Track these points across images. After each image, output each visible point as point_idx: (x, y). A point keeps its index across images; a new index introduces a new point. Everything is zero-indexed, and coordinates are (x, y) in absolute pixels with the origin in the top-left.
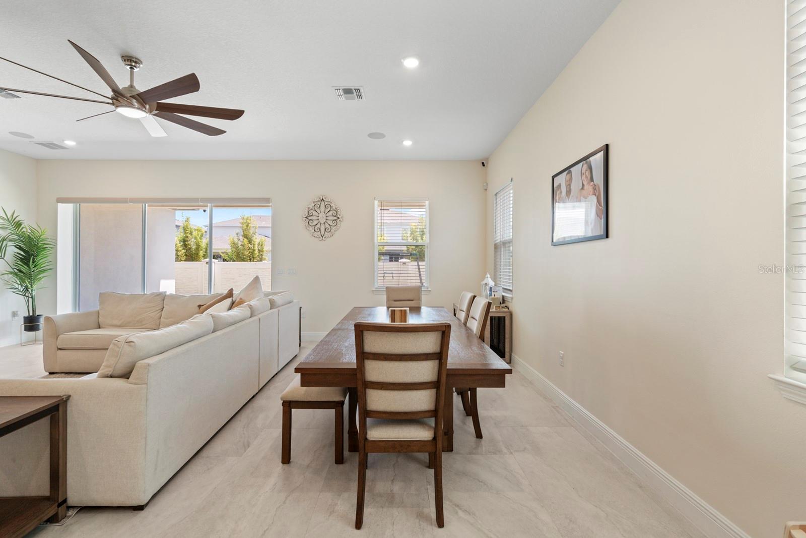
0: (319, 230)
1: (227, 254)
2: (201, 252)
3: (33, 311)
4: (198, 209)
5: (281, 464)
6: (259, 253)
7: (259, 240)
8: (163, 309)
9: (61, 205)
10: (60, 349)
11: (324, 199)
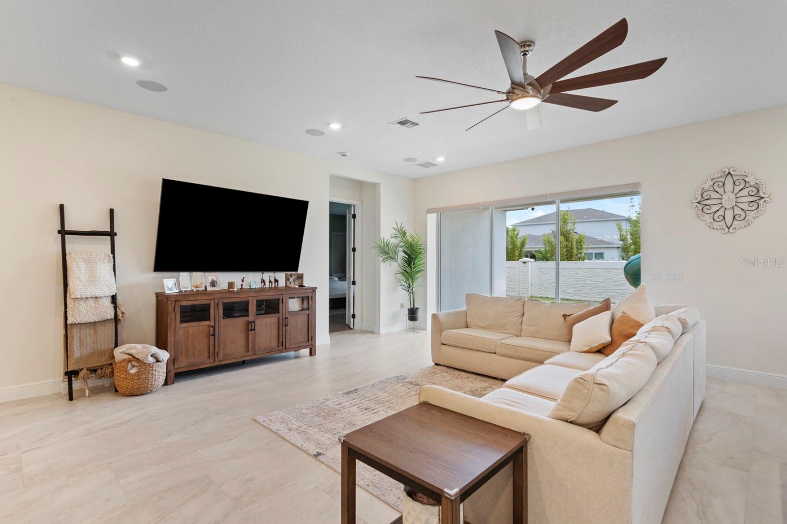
0: (722, 218)
2: (517, 251)
3: (414, 304)
4: (527, 208)
6: (577, 251)
8: (523, 315)
9: (429, 215)
10: (443, 344)
11: (732, 173)
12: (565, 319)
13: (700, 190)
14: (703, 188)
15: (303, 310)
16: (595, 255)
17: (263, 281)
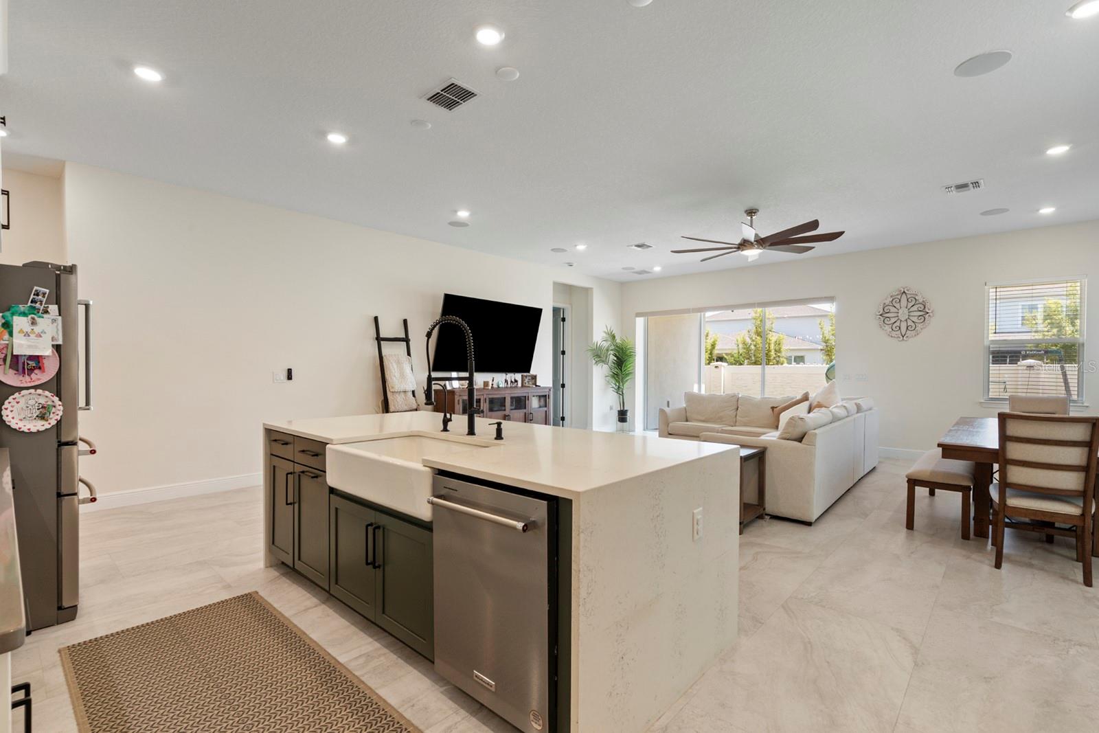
0: (898, 328)
1: (732, 356)
3: (623, 407)
5: (906, 529)
6: (775, 354)
7: (776, 338)
8: (737, 409)
9: (637, 319)
10: (670, 434)
11: (906, 292)
12: (773, 410)
13: (882, 305)
14: (885, 304)
15: (540, 407)
16: (795, 359)
17: (506, 381)
